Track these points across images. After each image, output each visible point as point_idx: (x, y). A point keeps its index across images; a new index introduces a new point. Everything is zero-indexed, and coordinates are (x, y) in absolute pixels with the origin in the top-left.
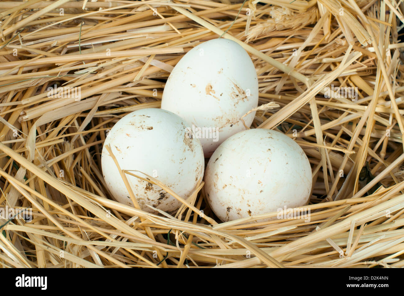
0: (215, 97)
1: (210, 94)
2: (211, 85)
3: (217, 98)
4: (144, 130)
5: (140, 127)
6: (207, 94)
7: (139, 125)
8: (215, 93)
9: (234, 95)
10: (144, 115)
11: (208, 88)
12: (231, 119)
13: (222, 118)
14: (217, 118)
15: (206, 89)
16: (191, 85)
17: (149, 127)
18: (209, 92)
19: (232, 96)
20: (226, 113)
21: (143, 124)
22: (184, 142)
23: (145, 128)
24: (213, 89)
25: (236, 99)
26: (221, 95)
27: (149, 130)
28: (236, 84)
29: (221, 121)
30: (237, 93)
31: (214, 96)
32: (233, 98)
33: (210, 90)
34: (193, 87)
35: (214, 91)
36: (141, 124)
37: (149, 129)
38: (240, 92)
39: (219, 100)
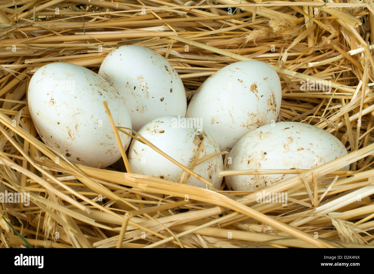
0: (257, 96)
1: (254, 92)
2: (256, 85)
3: (258, 97)
4: (156, 133)
5: (154, 131)
6: (251, 91)
7: (152, 130)
8: (257, 92)
9: (270, 102)
10: (159, 121)
11: (253, 86)
12: (260, 122)
13: (255, 116)
14: (252, 114)
15: (251, 86)
16: (239, 80)
17: (161, 131)
18: (253, 90)
19: (268, 102)
20: (259, 114)
21: (156, 128)
22: (193, 143)
23: (158, 132)
24: (257, 89)
25: (270, 107)
26: (261, 96)
27: (161, 134)
28: (274, 94)
29: (254, 118)
30: (272, 102)
31: (256, 94)
32: (269, 104)
33: (254, 89)
34: (240, 82)
35: (257, 90)
36: (155, 129)
37: (161, 132)
38: (274, 102)
39: (259, 100)
